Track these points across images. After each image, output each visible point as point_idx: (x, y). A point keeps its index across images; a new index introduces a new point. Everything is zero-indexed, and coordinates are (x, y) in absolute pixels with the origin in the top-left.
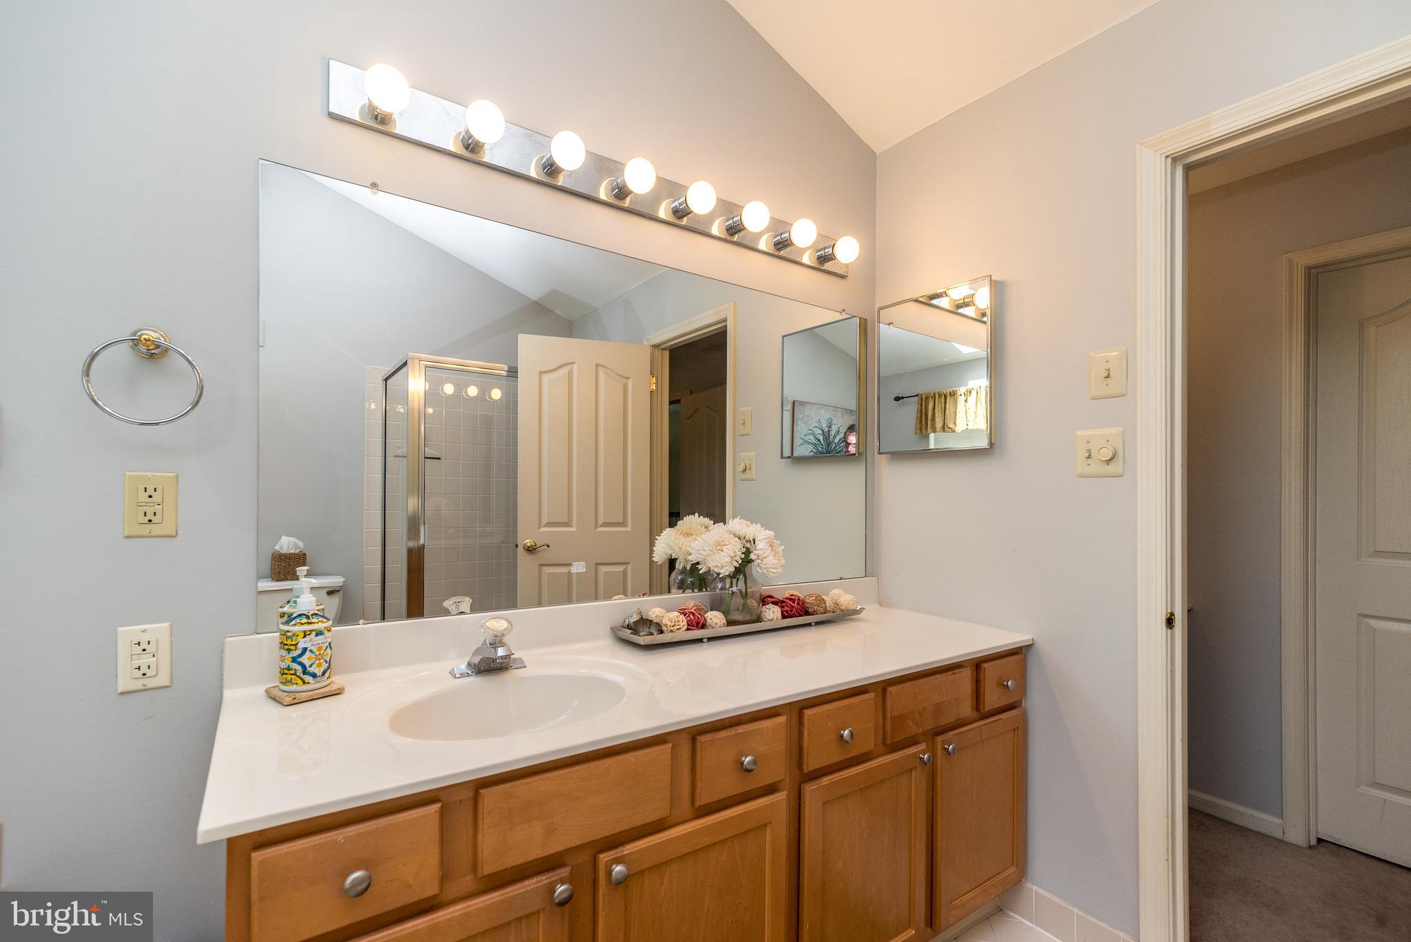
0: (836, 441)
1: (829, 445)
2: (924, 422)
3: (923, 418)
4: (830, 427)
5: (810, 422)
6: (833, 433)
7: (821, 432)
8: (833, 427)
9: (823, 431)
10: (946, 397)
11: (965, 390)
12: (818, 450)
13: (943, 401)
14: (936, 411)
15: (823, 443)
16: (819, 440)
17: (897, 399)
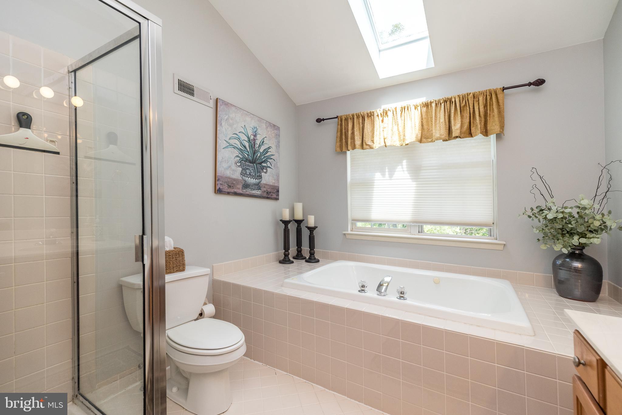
0: (261, 150)
1: (254, 153)
2: (344, 141)
3: (344, 137)
4: (255, 136)
5: (235, 126)
6: (258, 142)
7: (246, 139)
8: (258, 137)
9: (248, 138)
10: (363, 118)
11: (382, 111)
12: (244, 157)
13: (361, 121)
14: (355, 130)
15: (249, 150)
16: (245, 147)
17: (319, 121)
